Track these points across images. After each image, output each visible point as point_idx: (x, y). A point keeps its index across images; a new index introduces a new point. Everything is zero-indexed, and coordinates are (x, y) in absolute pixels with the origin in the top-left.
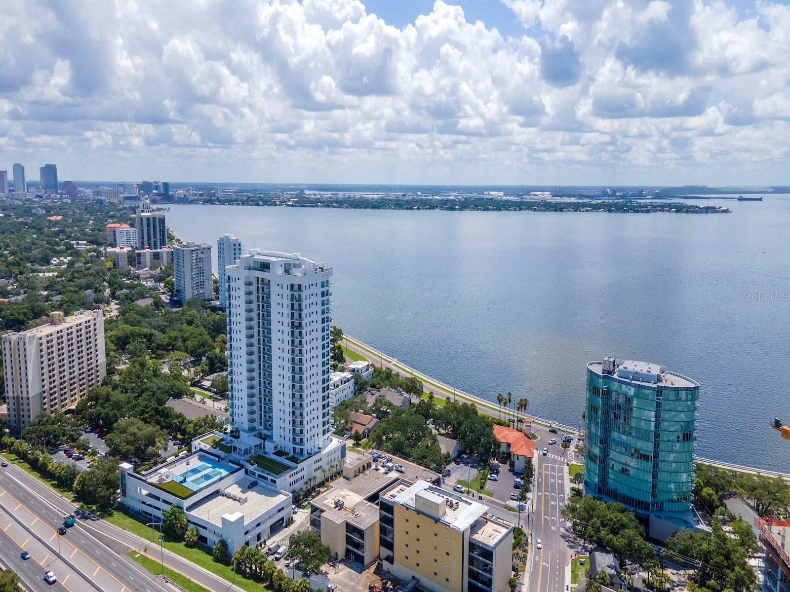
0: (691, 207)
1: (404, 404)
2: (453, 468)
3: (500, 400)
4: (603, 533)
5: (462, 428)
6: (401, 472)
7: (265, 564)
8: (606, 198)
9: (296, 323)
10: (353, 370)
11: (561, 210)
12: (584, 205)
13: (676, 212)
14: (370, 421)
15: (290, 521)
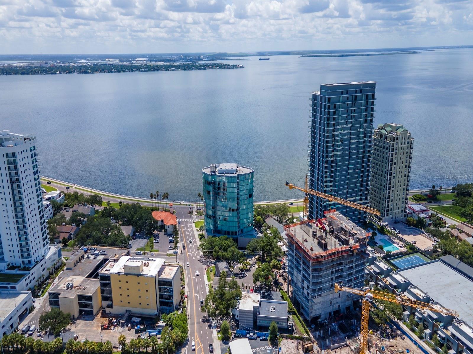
0: (225, 65)
1: (91, 213)
2: (132, 243)
3: (152, 196)
4: (220, 253)
5: (134, 219)
6: (105, 254)
7: (25, 341)
8: (181, 61)
9: (14, 179)
10: (50, 198)
11: (158, 70)
12: (170, 66)
13: (219, 68)
14: (72, 229)
15: (32, 308)
